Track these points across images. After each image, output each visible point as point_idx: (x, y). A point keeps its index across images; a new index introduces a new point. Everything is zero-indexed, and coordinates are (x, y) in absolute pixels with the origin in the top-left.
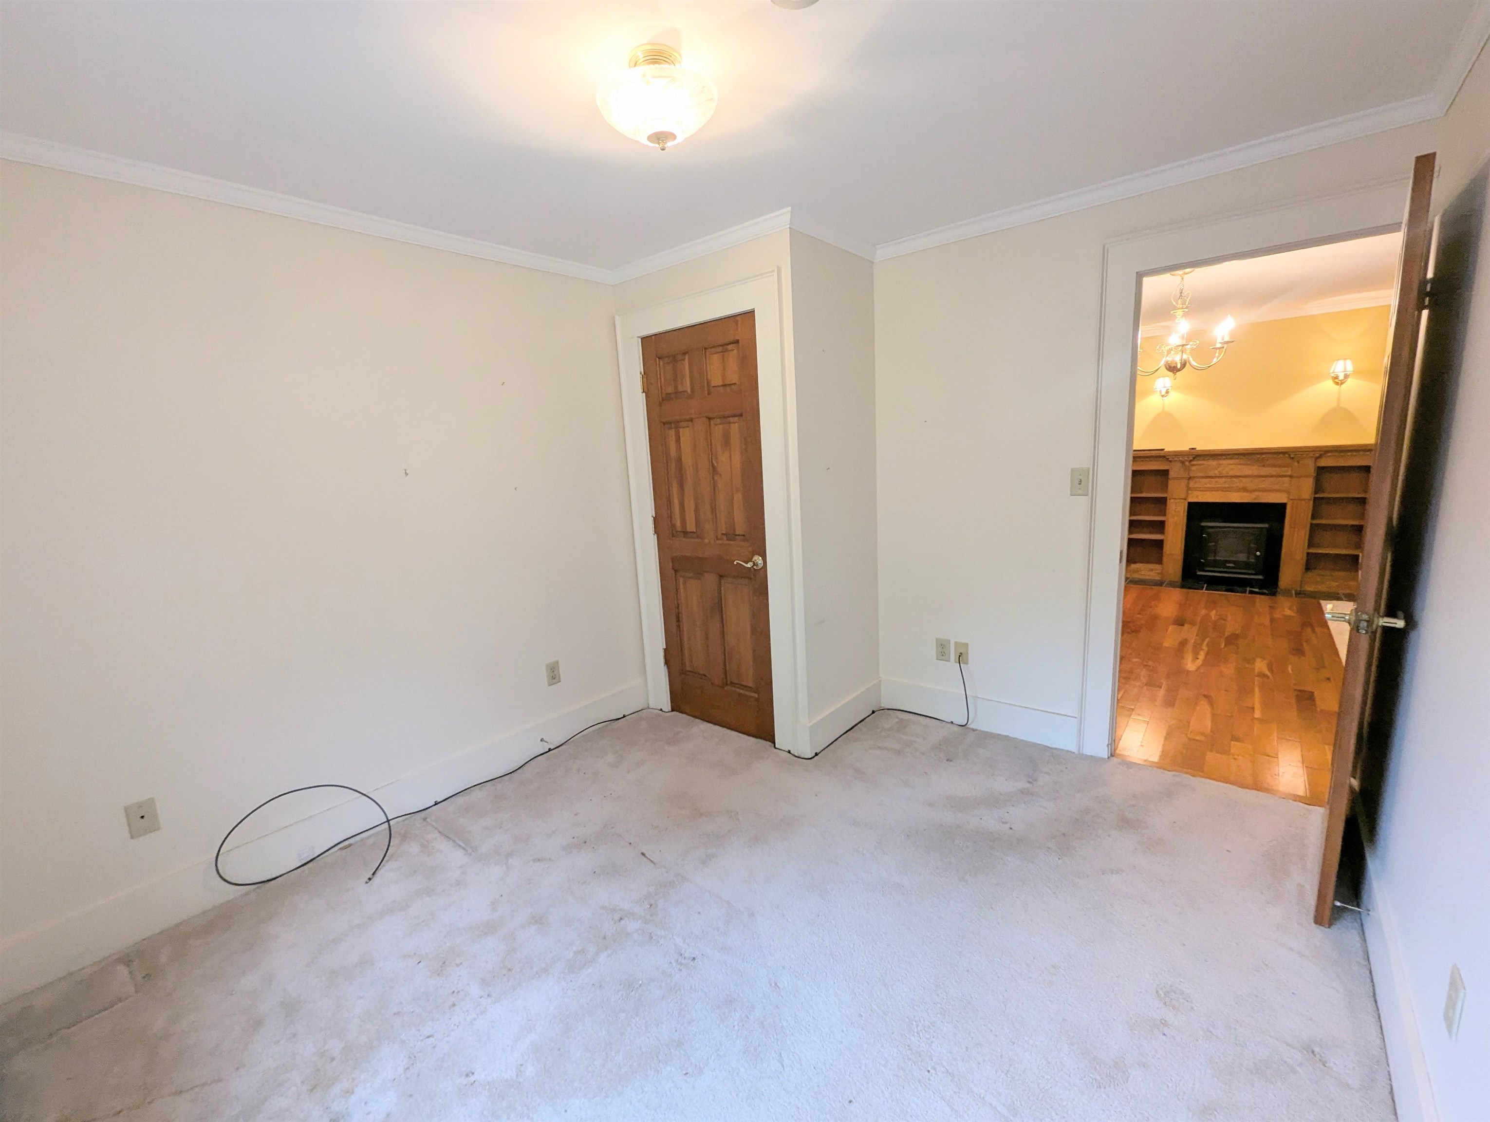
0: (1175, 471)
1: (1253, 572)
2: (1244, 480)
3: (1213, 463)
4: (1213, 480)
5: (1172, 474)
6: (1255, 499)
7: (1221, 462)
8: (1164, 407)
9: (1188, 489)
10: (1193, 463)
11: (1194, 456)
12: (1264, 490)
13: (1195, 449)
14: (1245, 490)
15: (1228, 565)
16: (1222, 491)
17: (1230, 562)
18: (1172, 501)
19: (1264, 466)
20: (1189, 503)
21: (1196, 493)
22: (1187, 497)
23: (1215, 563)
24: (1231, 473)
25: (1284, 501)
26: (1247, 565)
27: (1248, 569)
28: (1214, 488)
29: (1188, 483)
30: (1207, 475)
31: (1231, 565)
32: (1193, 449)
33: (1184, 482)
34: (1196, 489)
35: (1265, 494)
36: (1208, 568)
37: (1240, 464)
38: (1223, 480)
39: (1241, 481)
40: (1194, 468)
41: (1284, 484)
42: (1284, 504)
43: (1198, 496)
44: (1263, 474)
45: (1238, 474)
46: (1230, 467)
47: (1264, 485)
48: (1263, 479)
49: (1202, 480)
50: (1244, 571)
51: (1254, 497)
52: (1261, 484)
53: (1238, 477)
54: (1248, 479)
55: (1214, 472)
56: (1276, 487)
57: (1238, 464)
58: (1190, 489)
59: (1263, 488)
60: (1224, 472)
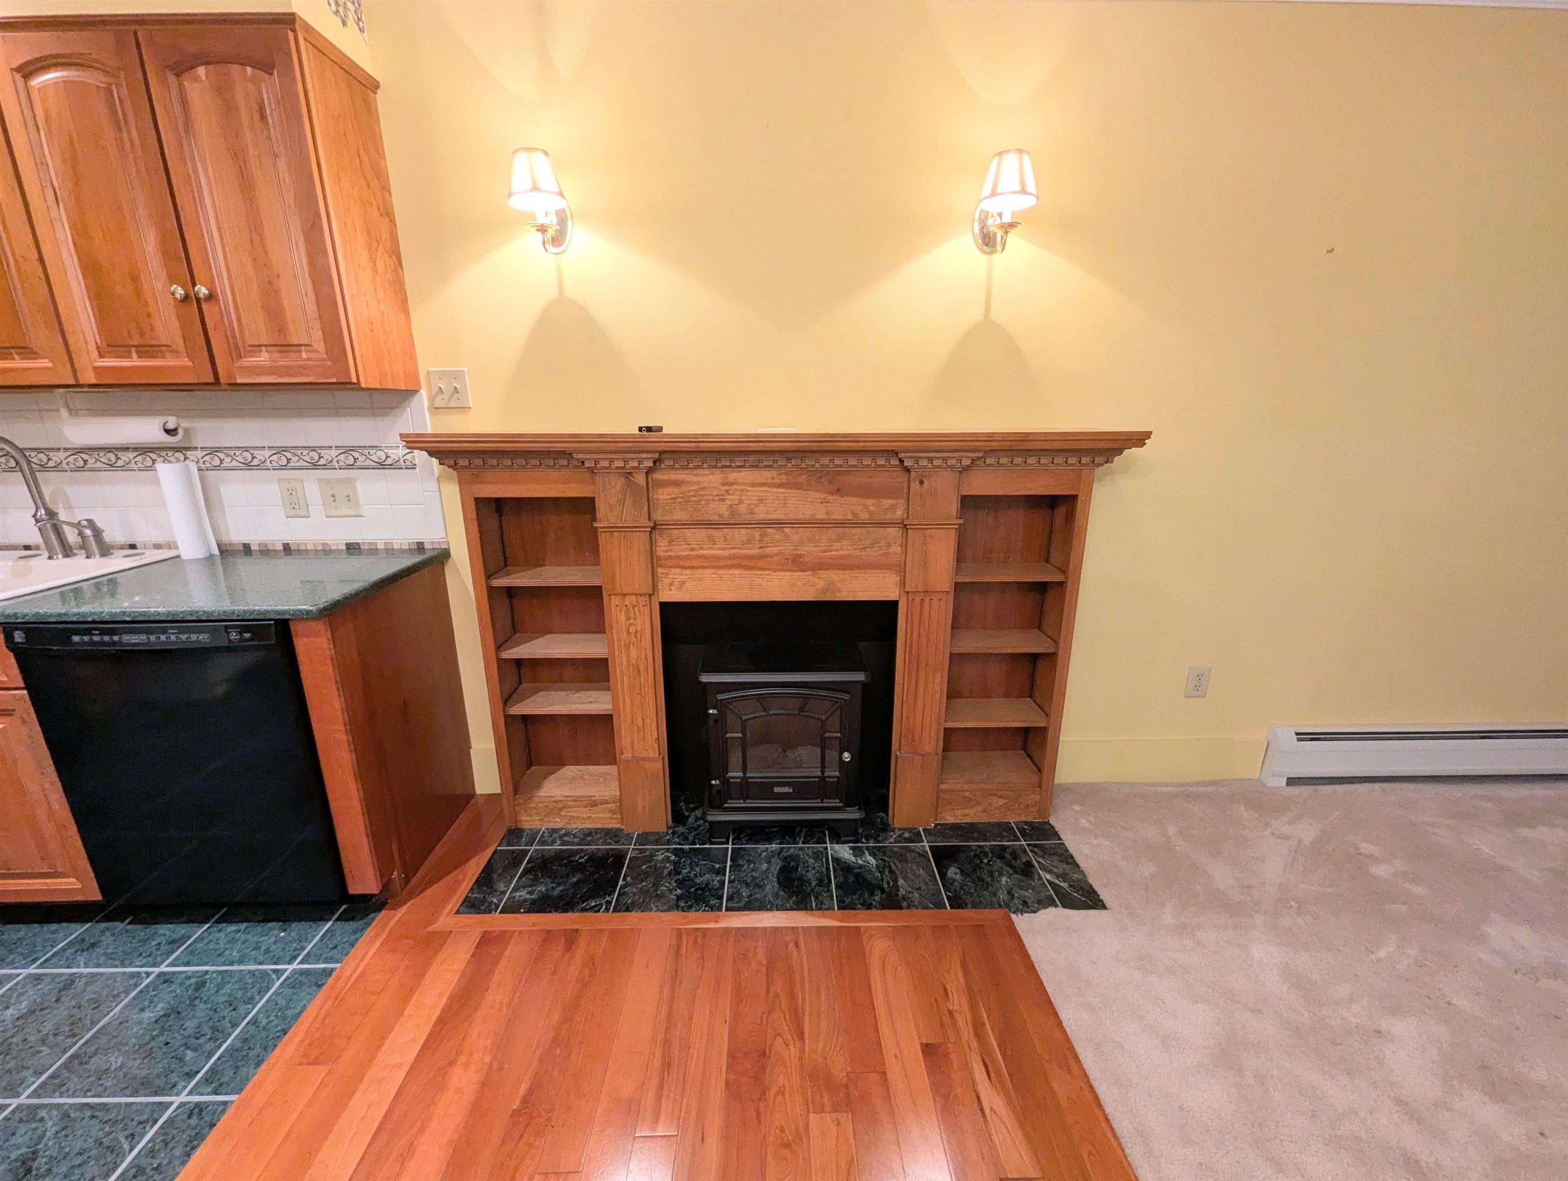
1: (836, 803)
2: (795, 535)
3: (711, 479)
4: (716, 534)
5: (606, 515)
6: (824, 591)
7: (733, 476)
8: (561, 289)
9: (654, 562)
10: (657, 476)
11: (656, 456)
12: (843, 565)
13: (660, 429)
14: (796, 563)
15: (776, 790)
16: (747, 567)
18: (616, 600)
19: (838, 491)
20: (665, 607)
21: (676, 575)
22: (654, 586)
23: (746, 789)
24: (761, 512)
25: (893, 597)
26: (821, 788)
27: (826, 798)
28: (719, 558)
29: (652, 544)
30: (700, 517)
31: (784, 790)
32: (649, 429)
33: (640, 540)
34: (680, 563)
35: (847, 574)
36: (731, 804)
37: (780, 485)
38: (742, 534)
39: (787, 536)
40: (662, 495)
41: (889, 545)
42: (893, 605)
43: (683, 583)
44: (837, 516)
45: (779, 515)
46: (756, 492)
47: (844, 549)
48: (840, 530)
49: (689, 533)
50: (817, 803)
51: (821, 584)
52: (837, 545)
53: (778, 524)
54: (805, 533)
55: (718, 510)
56: (871, 554)
57: (774, 485)
58: (659, 559)
59: (842, 557)
60: (743, 508)
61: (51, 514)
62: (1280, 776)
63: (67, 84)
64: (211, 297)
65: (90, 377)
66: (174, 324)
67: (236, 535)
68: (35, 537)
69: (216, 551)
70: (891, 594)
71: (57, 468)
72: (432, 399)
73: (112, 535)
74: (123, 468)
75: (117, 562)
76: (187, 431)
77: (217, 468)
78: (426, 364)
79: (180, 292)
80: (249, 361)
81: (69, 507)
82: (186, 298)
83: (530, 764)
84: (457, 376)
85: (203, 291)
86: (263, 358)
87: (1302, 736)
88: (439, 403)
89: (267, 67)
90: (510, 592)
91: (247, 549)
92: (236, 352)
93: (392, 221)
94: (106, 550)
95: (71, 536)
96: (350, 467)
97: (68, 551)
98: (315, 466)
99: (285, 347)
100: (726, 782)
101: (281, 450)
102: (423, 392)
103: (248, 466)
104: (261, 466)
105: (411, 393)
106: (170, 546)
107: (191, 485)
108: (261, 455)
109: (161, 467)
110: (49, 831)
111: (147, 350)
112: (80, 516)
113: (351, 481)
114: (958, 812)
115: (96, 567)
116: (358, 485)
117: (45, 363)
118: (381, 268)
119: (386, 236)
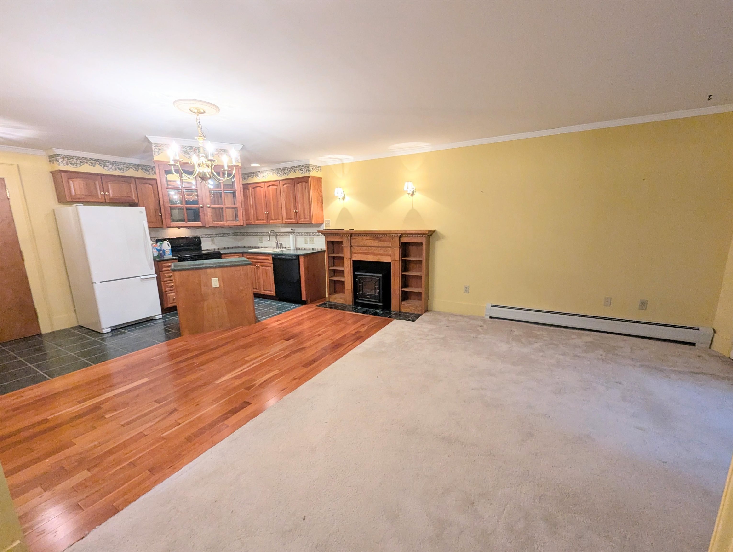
0: (346, 242)
1: (377, 301)
4: (361, 248)
5: (345, 244)
6: (378, 260)
7: (363, 238)
8: (344, 206)
9: (351, 252)
10: (352, 237)
11: (351, 234)
12: (381, 255)
13: (353, 230)
14: (374, 254)
15: (367, 297)
16: (366, 254)
17: (369, 295)
18: (346, 260)
19: (380, 241)
20: (353, 261)
21: (355, 255)
22: (352, 257)
23: (362, 296)
24: (368, 245)
25: (390, 261)
26: (375, 297)
27: (375, 299)
28: (361, 252)
29: (351, 249)
30: (359, 245)
31: (369, 297)
33: (349, 249)
34: (355, 253)
36: (360, 298)
37: (371, 240)
38: (365, 248)
39: (372, 249)
40: (353, 241)
41: (389, 251)
42: (390, 263)
43: (356, 257)
44: (380, 245)
45: (371, 245)
46: (367, 241)
47: (381, 252)
48: (381, 248)
49: (357, 248)
50: (374, 300)
51: (378, 258)
52: (380, 251)
53: (371, 247)
54: (374, 248)
55: (361, 244)
56: (386, 253)
57: (369, 240)
58: (353, 252)
59: (381, 253)
60: (365, 244)
61: (277, 242)
62: (488, 316)
63: (287, 186)
64: (298, 212)
65: (284, 223)
66: (294, 216)
67: (298, 247)
68: (275, 246)
69: (295, 249)
70: (389, 261)
71: (279, 235)
72: (325, 224)
73: (284, 246)
74: (287, 235)
75: (284, 249)
76: (294, 230)
77: (297, 236)
78: (325, 219)
79: (295, 211)
80: (301, 220)
81: (279, 241)
82: (295, 212)
83: (335, 292)
84: (329, 221)
85: (297, 211)
86: (303, 220)
87: (492, 306)
88: (326, 225)
89: (307, 182)
90: (334, 257)
91: (299, 249)
92: (300, 219)
93: (322, 198)
94: (283, 248)
95: (279, 246)
96: (314, 236)
97: (278, 248)
98: (309, 235)
99: (305, 218)
100: (359, 294)
101: (305, 233)
102: (324, 224)
103: (301, 235)
104: (302, 235)
105: (322, 224)
106: (290, 248)
107: (293, 238)
108: (303, 233)
109: (291, 235)
110: (272, 284)
111: (291, 219)
112: (280, 242)
113: (314, 238)
114: (405, 310)
115: (281, 249)
116: (315, 239)
117: (280, 221)
118: (319, 205)
119: (321, 200)
